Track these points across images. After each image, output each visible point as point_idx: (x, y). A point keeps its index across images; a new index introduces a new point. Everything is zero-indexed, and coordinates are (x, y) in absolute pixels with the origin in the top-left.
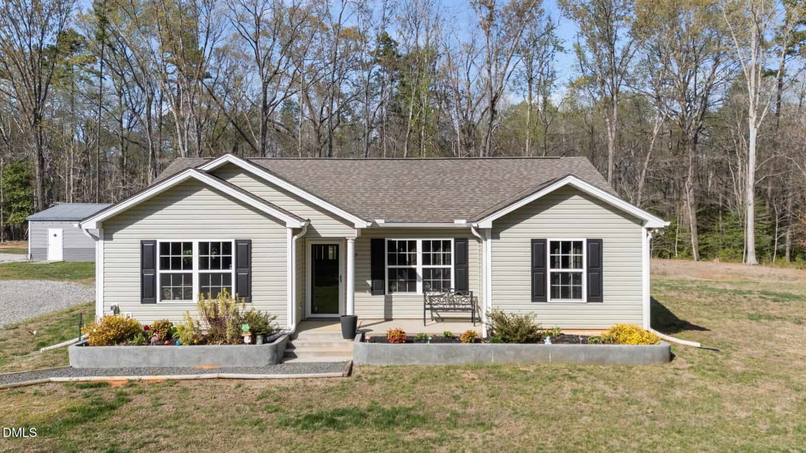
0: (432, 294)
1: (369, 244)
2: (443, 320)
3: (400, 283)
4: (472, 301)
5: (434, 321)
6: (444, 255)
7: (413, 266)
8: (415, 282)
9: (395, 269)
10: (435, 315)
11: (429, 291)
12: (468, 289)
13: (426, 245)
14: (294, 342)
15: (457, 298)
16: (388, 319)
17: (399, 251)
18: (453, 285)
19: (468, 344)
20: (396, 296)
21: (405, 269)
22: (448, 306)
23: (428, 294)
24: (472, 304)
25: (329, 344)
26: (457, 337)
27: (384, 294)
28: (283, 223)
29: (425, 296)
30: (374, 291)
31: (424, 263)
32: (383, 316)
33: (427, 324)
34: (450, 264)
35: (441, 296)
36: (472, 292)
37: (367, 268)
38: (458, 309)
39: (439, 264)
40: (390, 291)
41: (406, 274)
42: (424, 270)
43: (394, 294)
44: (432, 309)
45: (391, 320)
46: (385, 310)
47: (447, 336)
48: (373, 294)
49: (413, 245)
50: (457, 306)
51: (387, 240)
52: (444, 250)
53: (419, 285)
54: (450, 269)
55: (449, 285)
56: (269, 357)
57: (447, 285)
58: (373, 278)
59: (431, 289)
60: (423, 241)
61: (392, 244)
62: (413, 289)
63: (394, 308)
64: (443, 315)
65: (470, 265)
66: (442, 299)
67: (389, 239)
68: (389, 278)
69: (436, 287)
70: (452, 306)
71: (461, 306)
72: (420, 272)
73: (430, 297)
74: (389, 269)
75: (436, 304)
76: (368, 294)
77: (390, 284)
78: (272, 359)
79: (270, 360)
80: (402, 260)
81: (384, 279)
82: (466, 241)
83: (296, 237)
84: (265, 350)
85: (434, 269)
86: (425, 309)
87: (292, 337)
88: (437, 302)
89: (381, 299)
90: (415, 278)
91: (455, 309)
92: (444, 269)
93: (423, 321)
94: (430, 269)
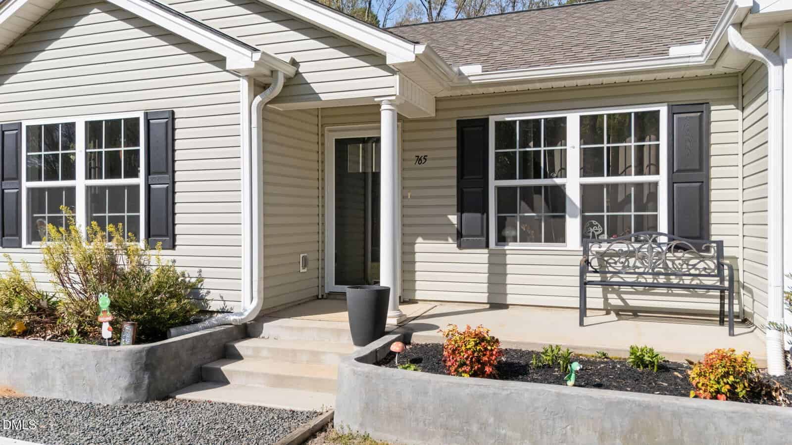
0: (604, 247)
1: (454, 133)
2: (636, 313)
3: (524, 220)
4: (720, 266)
5: (613, 316)
6: (640, 149)
7: (558, 181)
8: (564, 217)
9: (513, 189)
10: (614, 301)
11: (596, 239)
12: (709, 235)
13: (590, 129)
14: (242, 346)
15: (676, 259)
16: (497, 304)
17: (524, 144)
18: (663, 225)
19: (723, 405)
20: (517, 252)
21: (537, 189)
22: (650, 279)
23: (595, 248)
24: (720, 274)
25: (315, 356)
26: (677, 367)
27: (487, 246)
28: (219, 61)
29: (586, 251)
30: (462, 238)
31: (585, 172)
32: (484, 298)
33: (586, 321)
34: (657, 172)
35: (630, 254)
36: (720, 244)
37: (450, 187)
38: (678, 286)
39: (626, 172)
40: (502, 239)
41: (540, 200)
42: (584, 187)
43: (510, 246)
44: (604, 284)
45: (505, 306)
46: (490, 283)
47: (640, 361)
48: (460, 246)
49: (556, 130)
50: (674, 280)
51: (492, 120)
52: (640, 138)
53: (573, 226)
54: (656, 184)
55: (655, 227)
56: (124, 382)
57: (647, 226)
58: (462, 209)
59: (605, 236)
60: (582, 118)
61: (505, 131)
62: (557, 235)
63: (509, 279)
64: (636, 301)
65: (714, 172)
66: (632, 261)
67: (500, 118)
68: (499, 210)
69: (616, 231)
70: (662, 280)
71: (687, 281)
72: (573, 194)
73: (601, 256)
74: (500, 189)
75: (615, 273)
76: (451, 245)
77: (501, 224)
78: (135, 386)
79: (127, 389)
80: (531, 167)
81: (485, 210)
82: (701, 110)
83: (258, 99)
84: (115, 360)
85: (614, 187)
86: (584, 284)
87: (247, 331)
88: (619, 267)
89: (479, 258)
90: (564, 210)
91: (669, 286)
92: (639, 186)
93: (576, 314)
94: (601, 186)
